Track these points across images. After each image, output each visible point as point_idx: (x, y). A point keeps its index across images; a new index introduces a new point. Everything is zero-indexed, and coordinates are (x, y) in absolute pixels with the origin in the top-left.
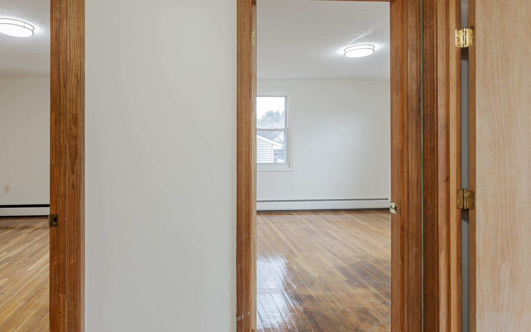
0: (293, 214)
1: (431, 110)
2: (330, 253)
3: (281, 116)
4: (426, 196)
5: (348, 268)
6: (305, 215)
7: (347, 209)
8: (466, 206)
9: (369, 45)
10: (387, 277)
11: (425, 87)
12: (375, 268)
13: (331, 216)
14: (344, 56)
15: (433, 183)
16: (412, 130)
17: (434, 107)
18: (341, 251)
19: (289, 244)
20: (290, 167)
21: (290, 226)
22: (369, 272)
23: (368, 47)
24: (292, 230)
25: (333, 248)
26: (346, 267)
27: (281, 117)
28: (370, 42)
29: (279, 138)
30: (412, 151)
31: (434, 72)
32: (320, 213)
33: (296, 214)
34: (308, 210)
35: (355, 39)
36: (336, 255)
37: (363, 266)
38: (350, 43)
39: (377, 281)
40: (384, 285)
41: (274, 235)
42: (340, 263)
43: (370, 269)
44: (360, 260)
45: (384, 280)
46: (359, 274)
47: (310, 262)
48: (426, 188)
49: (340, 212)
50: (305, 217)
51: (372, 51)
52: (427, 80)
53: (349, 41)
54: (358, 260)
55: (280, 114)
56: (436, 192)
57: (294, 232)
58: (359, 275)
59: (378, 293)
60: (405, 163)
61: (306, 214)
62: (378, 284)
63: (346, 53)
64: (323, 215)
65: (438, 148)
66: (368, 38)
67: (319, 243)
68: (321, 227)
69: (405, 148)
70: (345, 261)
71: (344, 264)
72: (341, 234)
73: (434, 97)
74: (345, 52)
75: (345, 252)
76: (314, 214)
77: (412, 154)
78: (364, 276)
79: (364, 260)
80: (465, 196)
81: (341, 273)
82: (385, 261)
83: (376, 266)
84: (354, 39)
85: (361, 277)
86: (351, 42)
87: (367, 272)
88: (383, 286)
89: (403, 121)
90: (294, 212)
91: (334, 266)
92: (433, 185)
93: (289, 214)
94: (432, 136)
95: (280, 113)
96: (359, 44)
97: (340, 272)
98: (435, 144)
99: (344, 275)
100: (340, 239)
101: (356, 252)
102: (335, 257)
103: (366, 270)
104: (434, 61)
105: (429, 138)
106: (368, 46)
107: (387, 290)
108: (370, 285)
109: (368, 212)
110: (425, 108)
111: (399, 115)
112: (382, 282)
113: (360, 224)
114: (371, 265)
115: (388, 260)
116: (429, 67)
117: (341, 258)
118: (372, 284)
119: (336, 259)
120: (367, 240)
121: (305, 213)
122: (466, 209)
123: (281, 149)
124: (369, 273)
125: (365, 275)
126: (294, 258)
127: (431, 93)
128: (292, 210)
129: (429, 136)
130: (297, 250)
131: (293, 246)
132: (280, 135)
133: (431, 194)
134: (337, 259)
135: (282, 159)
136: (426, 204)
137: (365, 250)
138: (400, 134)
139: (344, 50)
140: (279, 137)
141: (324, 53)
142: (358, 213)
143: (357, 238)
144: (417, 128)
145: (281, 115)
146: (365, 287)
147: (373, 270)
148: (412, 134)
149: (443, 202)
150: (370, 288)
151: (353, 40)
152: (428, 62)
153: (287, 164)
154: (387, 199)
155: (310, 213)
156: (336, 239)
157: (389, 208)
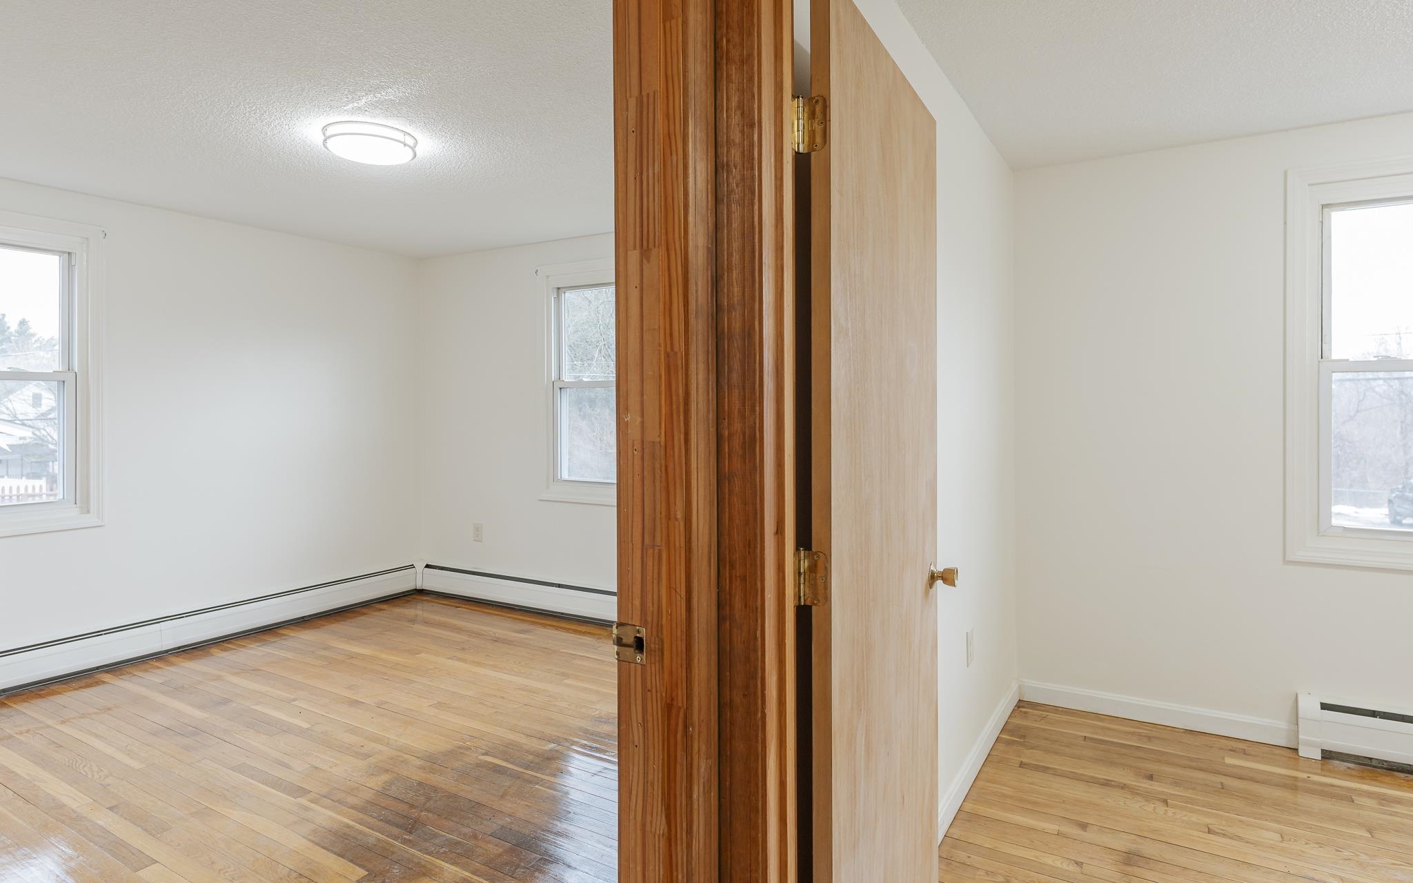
0: (104, 682)
1: (744, 320)
2: (283, 792)
3: (14, 333)
4: (727, 588)
5: (358, 826)
6: (157, 671)
7: (303, 617)
8: (804, 595)
9: (406, 133)
10: (473, 804)
11: (726, 246)
12: (435, 789)
13: (254, 652)
14: (323, 148)
15: (749, 546)
16: (697, 379)
17: (752, 309)
18: (316, 768)
19: (106, 820)
20: (88, 512)
21: (97, 736)
22: (422, 811)
23: (400, 136)
24: (109, 750)
25: (288, 767)
26: (348, 826)
27: (13, 338)
28: (411, 122)
29: (7, 409)
30: (697, 448)
31: (753, 204)
32: (214, 650)
33: (117, 676)
34: (167, 651)
35: (370, 97)
36: (302, 792)
37: (399, 797)
38: (350, 106)
39: (451, 832)
40: (475, 837)
41: (20, 803)
42: (326, 816)
43: (422, 799)
44: (385, 777)
45: (469, 818)
46: (396, 831)
47: (213, 863)
48: (728, 563)
49: (281, 631)
50: (160, 681)
51: (411, 155)
52: (731, 224)
53: (350, 97)
54: (377, 782)
55: (9, 328)
56: (759, 573)
57: (119, 756)
58: (396, 838)
59: (467, 874)
60: (678, 491)
61: (158, 668)
62: (458, 843)
63: (332, 138)
64: (224, 654)
65: (763, 438)
66: (409, 107)
67: (233, 769)
68: (226, 701)
69: (676, 438)
70: (339, 802)
71: (339, 817)
72: (304, 706)
73: (753, 281)
74: (328, 133)
75: (331, 767)
76: (190, 659)
77: (699, 459)
78: (411, 833)
79: (395, 775)
80: (802, 571)
81: (339, 855)
82: (451, 752)
83: (436, 779)
84: (366, 94)
85: (405, 842)
86: (356, 104)
87: (414, 813)
88: (472, 843)
89: (669, 349)
90: (107, 672)
91: (309, 840)
92: (749, 552)
93: (88, 686)
94: (747, 402)
95: (8, 324)
96: (376, 121)
97: (335, 853)
98: (757, 425)
99: (351, 861)
100: (305, 725)
101: (367, 756)
102: (303, 801)
103: (412, 806)
104: (752, 168)
105: (737, 408)
106: (402, 135)
107: (486, 850)
108: (438, 855)
109: (364, 610)
110: (726, 314)
111: (656, 327)
112: (466, 830)
113: (352, 656)
114: (420, 784)
115: (459, 748)
116: (737, 186)
117: (325, 797)
118: (442, 851)
119: (307, 809)
120: (386, 703)
121: (157, 664)
122: (805, 605)
123: (15, 443)
124: (423, 813)
125: (413, 826)
126: (140, 873)
127: (744, 268)
128: (97, 668)
129: (737, 402)
130: (145, 830)
131: (125, 819)
132: (11, 397)
133: (744, 579)
134: (313, 805)
135: (22, 476)
136: (728, 613)
137: (389, 738)
138: (660, 394)
139: (324, 129)
140: (9, 405)
141: (252, 120)
142: (338, 621)
143: (355, 703)
144: (708, 375)
145: (16, 331)
146: (424, 875)
147: (429, 799)
148: (697, 392)
149: (772, 599)
150: (441, 869)
151: (364, 101)
152: (736, 169)
153: (74, 502)
154: (412, 566)
155: (173, 659)
156: (287, 729)
157: (416, 590)
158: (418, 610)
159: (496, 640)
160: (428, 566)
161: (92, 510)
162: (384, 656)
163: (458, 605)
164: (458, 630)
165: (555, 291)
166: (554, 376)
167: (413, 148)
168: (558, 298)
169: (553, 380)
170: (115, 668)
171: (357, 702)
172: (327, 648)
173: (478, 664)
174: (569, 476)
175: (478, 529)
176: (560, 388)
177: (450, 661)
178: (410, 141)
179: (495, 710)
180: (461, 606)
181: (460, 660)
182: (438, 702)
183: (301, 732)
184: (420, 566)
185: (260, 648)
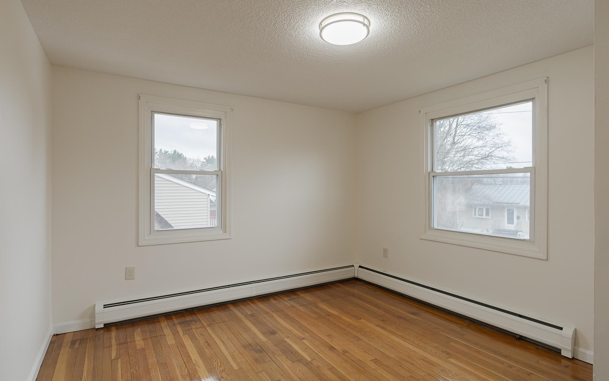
0: (229, 308)
6: (249, 307)
7: (306, 287)
13: (286, 303)
14: (319, 37)
21: (223, 342)
23: (361, 19)
24: (226, 353)
32: (271, 299)
33: (236, 308)
34: (253, 297)
49: (298, 293)
51: (366, 32)
57: (229, 358)
61: (250, 305)
63: (325, 29)
64: (275, 302)
72: (308, 344)
100: (309, 359)
106: (363, 18)
109: (331, 286)
113: (329, 314)
120: (347, 351)
121: (249, 303)
128: (229, 302)
139: (320, 24)
142: (320, 290)
143: (332, 348)
153: (221, 228)
154: (353, 266)
155: (256, 301)
156: (300, 360)
157: (354, 278)
158: (356, 290)
159: (400, 317)
160: (360, 267)
161: (227, 232)
162: (344, 318)
163: (376, 290)
164: (377, 306)
165: (430, 121)
166: (429, 169)
167: (368, 28)
168: (432, 125)
169: (429, 172)
170: (235, 303)
171: (333, 347)
172: (317, 307)
173: (393, 333)
174: (438, 226)
175: (385, 251)
176: (433, 176)
177: (377, 327)
178: (366, 22)
179: (410, 374)
180: (377, 290)
181: (382, 328)
182: (376, 359)
183: (307, 364)
184: (356, 266)
185: (289, 301)
